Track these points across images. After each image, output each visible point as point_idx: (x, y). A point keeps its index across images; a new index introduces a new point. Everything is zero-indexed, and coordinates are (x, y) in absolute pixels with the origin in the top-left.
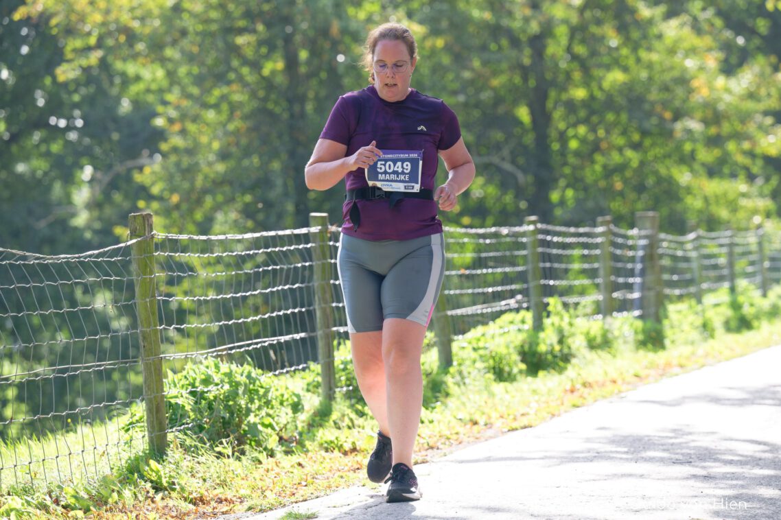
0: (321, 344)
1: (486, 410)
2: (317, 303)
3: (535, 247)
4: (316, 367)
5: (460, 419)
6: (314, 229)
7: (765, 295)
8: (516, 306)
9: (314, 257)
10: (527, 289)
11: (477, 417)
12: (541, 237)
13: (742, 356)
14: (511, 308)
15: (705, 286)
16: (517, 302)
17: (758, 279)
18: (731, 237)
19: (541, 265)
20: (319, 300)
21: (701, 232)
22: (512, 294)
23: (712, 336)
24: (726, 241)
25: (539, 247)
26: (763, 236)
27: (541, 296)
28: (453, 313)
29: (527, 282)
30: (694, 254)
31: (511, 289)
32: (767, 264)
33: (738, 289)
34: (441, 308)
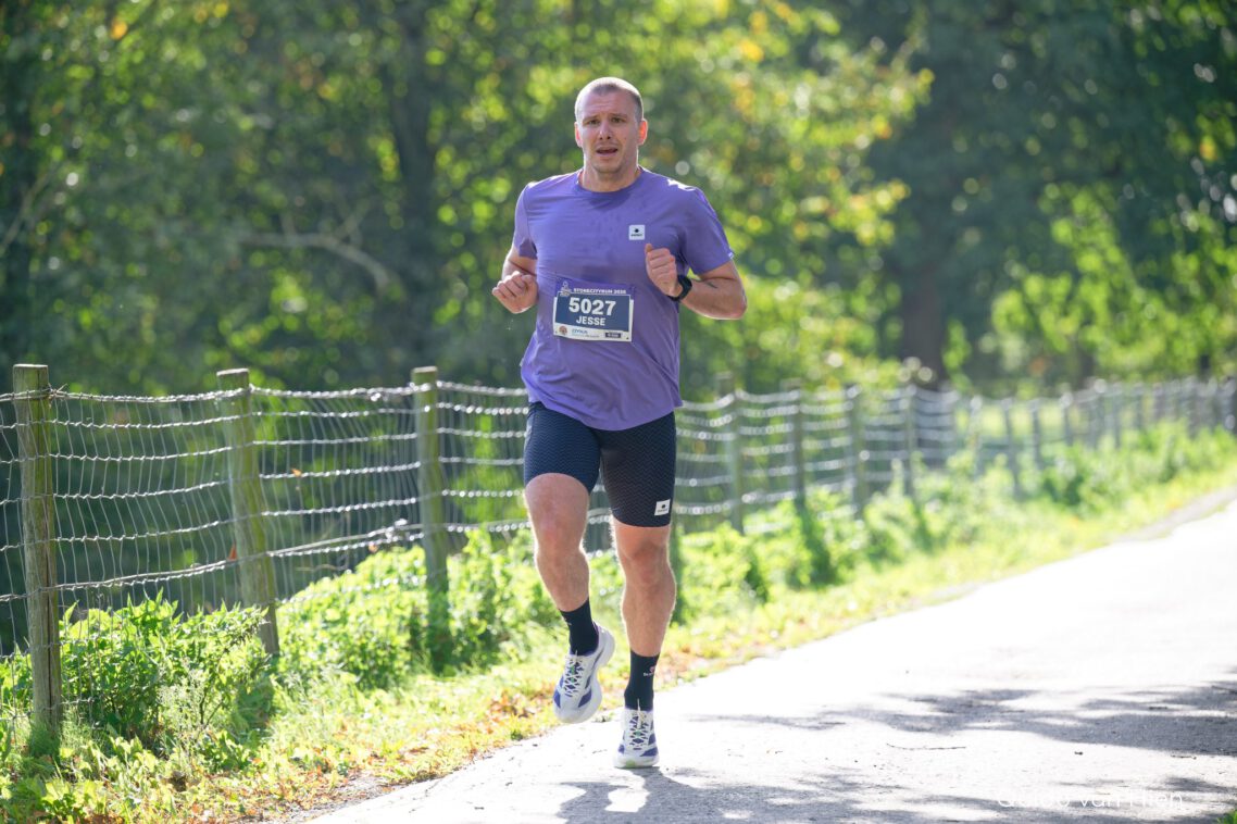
0: (33, 615)
1: (345, 744)
2: (26, 536)
3: (430, 427)
4: (24, 660)
5: (297, 760)
6: (21, 394)
7: (859, 515)
8: (396, 539)
9: (22, 447)
10: (417, 503)
11: (330, 755)
12: (441, 405)
13: (825, 637)
14: (388, 541)
15: (748, 498)
16: (397, 532)
17: (848, 486)
18: (797, 402)
19: (443, 460)
20: (31, 531)
21: (741, 394)
22: (389, 516)
23: (764, 597)
24: (792, 410)
25: (440, 427)
26: (856, 400)
27: (444, 522)
28: (280, 553)
29: (417, 495)
30: (728, 437)
31: (387, 507)
32: (864, 455)
33: (811, 503)
34: (256, 544)
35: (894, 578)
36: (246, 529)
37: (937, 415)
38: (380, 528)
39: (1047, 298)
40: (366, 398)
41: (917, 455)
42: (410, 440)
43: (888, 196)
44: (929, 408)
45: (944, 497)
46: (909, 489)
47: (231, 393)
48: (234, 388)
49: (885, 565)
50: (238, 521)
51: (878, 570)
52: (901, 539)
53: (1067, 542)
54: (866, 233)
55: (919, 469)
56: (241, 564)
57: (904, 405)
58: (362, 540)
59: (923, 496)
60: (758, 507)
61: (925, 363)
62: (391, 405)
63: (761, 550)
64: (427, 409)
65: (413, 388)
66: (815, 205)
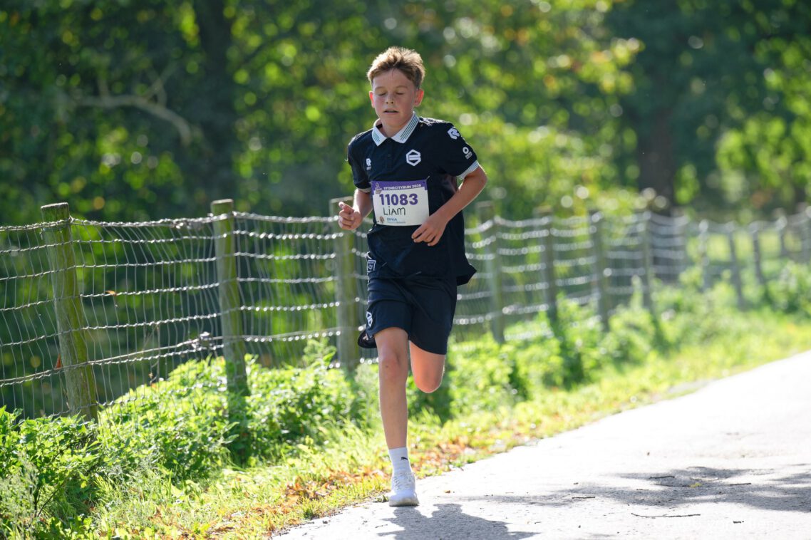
3: (228, 252)
8: (201, 349)
10: (218, 318)
12: (237, 232)
14: (194, 351)
15: (507, 310)
16: (201, 343)
17: (594, 300)
18: (548, 227)
19: (240, 280)
21: (499, 220)
22: (195, 328)
23: (525, 396)
24: (544, 233)
25: (237, 251)
26: (599, 224)
27: (244, 334)
28: (99, 362)
29: (218, 311)
30: (489, 257)
31: (192, 321)
32: (608, 272)
33: (562, 315)
34: (78, 355)
35: (635, 377)
36: (69, 342)
37: (670, 236)
38: (186, 340)
39: (763, 139)
40: (171, 226)
41: (652, 271)
42: (211, 263)
43: (625, 49)
44: (663, 231)
45: (677, 308)
46: (647, 302)
47: (53, 224)
48: (56, 219)
49: (627, 367)
50: (63, 335)
51: (620, 371)
52: (641, 343)
53: (785, 345)
54: (608, 83)
55: (655, 283)
56: (66, 371)
57: (641, 228)
58: (171, 350)
59: (660, 307)
60: (516, 318)
61: (659, 192)
62: (193, 233)
63: (522, 357)
64: (225, 235)
65: (212, 217)
66: (563, 61)
